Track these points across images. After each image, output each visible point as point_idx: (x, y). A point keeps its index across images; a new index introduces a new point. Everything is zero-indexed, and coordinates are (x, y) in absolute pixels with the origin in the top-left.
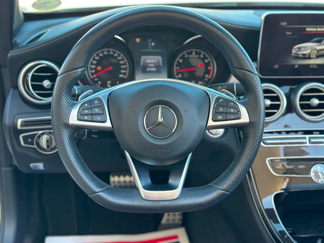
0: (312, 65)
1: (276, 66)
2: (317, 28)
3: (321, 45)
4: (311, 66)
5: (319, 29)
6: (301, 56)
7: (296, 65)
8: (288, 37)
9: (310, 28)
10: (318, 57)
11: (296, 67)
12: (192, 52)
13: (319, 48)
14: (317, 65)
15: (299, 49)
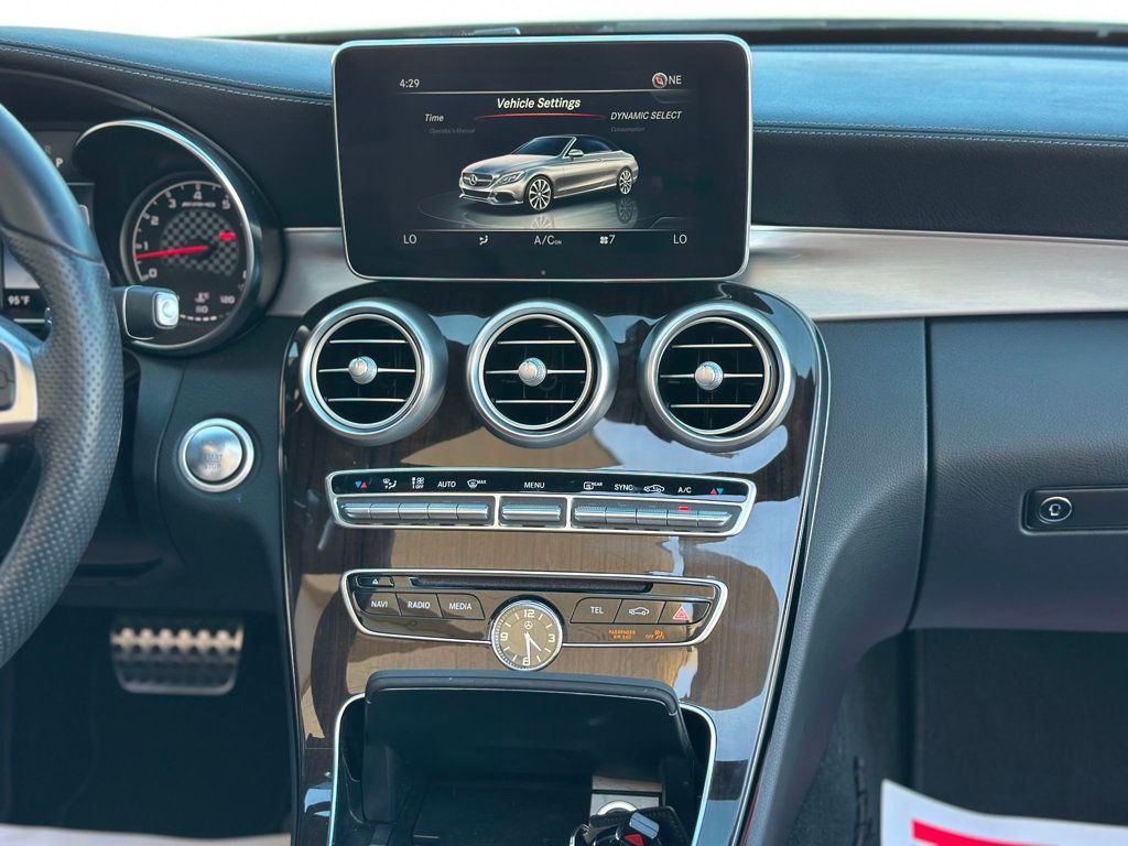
0: (542, 234)
1: (412, 239)
2: (535, 98)
3: (562, 162)
4: (537, 240)
5: (544, 103)
6: (493, 201)
7: (483, 234)
8: (434, 131)
9: (508, 97)
10: (557, 204)
11: (484, 241)
12: (192, 189)
13: (554, 172)
14: (558, 235)
15: (484, 176)
